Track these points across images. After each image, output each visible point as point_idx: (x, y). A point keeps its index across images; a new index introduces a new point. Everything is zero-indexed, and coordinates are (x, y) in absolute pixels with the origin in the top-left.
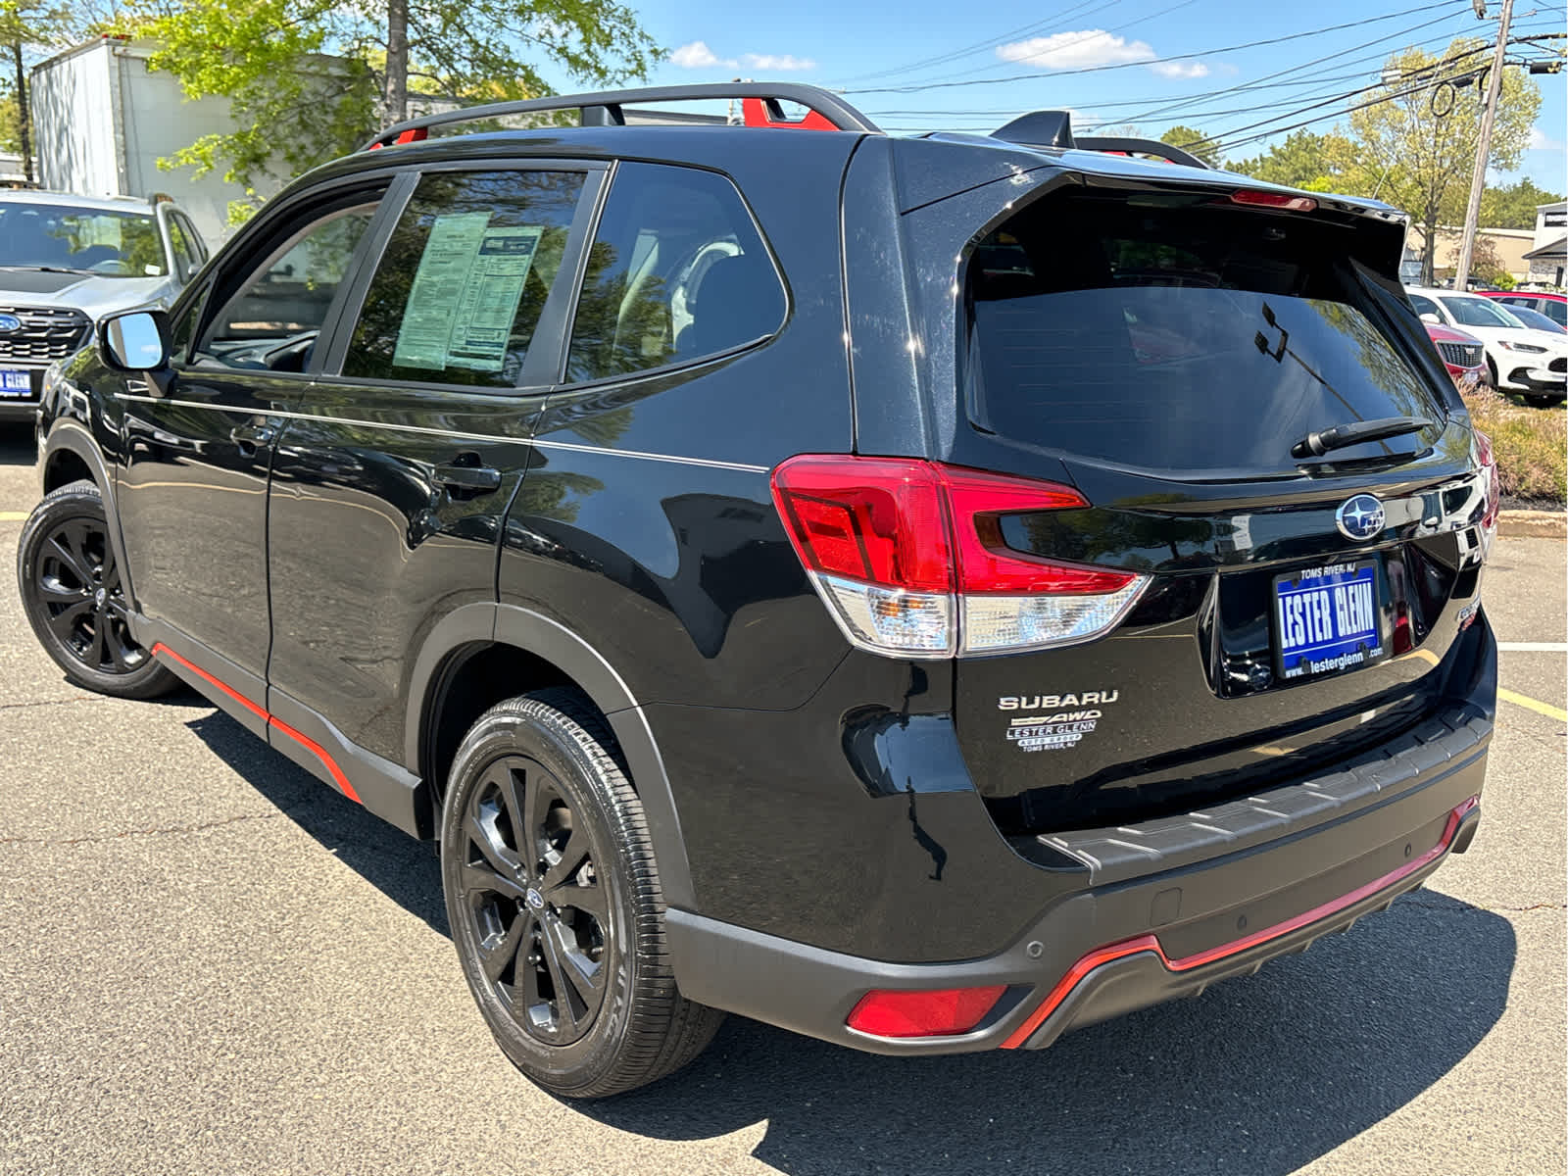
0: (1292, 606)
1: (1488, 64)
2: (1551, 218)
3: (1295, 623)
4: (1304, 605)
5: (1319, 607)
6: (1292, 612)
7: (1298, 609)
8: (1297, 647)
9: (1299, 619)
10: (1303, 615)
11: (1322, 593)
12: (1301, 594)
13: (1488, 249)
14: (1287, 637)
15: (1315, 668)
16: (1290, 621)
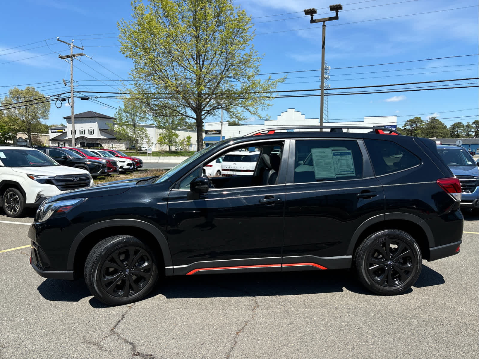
1: (70, 96)
2: (53, 131)
13: (38, 138)
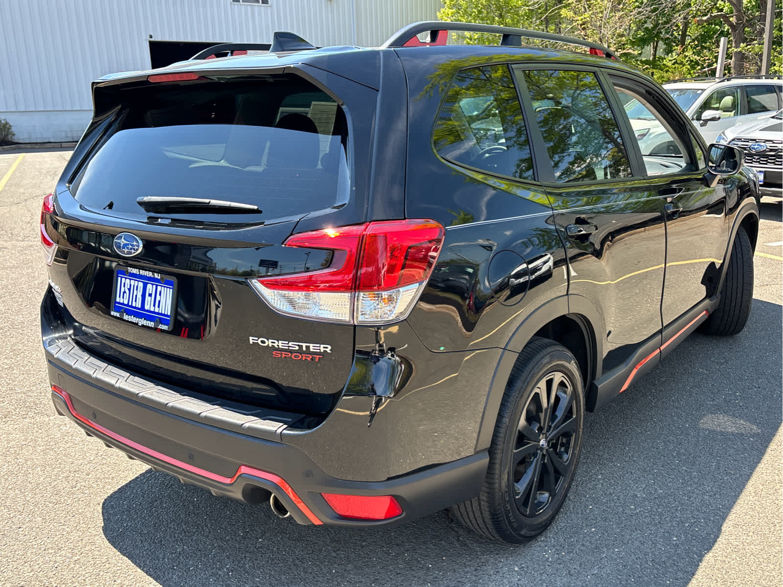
0: (125, 283)
3: (125, 292)
4: (130, 285)
5: (137, 289)
6: (124, 286)
7: (128, 286)
8: (123, 304)
9: (127, 291)
10: (129, 290)
11: (127, 280)
12: (130, 279)
14: (120, 297)
15: (126, 317)
16: (123, 290)
